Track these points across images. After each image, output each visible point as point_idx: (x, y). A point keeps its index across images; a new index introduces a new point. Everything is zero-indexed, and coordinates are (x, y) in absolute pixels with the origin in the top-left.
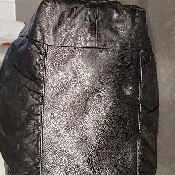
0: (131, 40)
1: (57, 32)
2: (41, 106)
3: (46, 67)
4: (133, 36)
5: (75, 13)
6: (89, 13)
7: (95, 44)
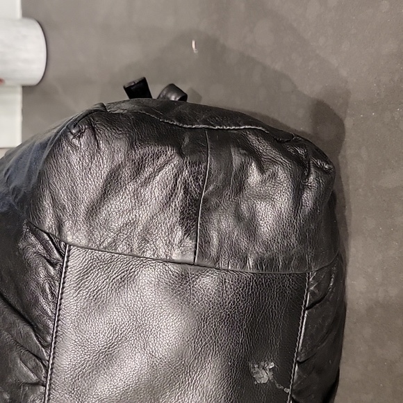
0: (287, 250)
1: (96, 215)
2: (42, 388)
3: (61, 299)
4: (293, 240)
5: (148, 171)
6: (186, 173)
7: (192, 258)
